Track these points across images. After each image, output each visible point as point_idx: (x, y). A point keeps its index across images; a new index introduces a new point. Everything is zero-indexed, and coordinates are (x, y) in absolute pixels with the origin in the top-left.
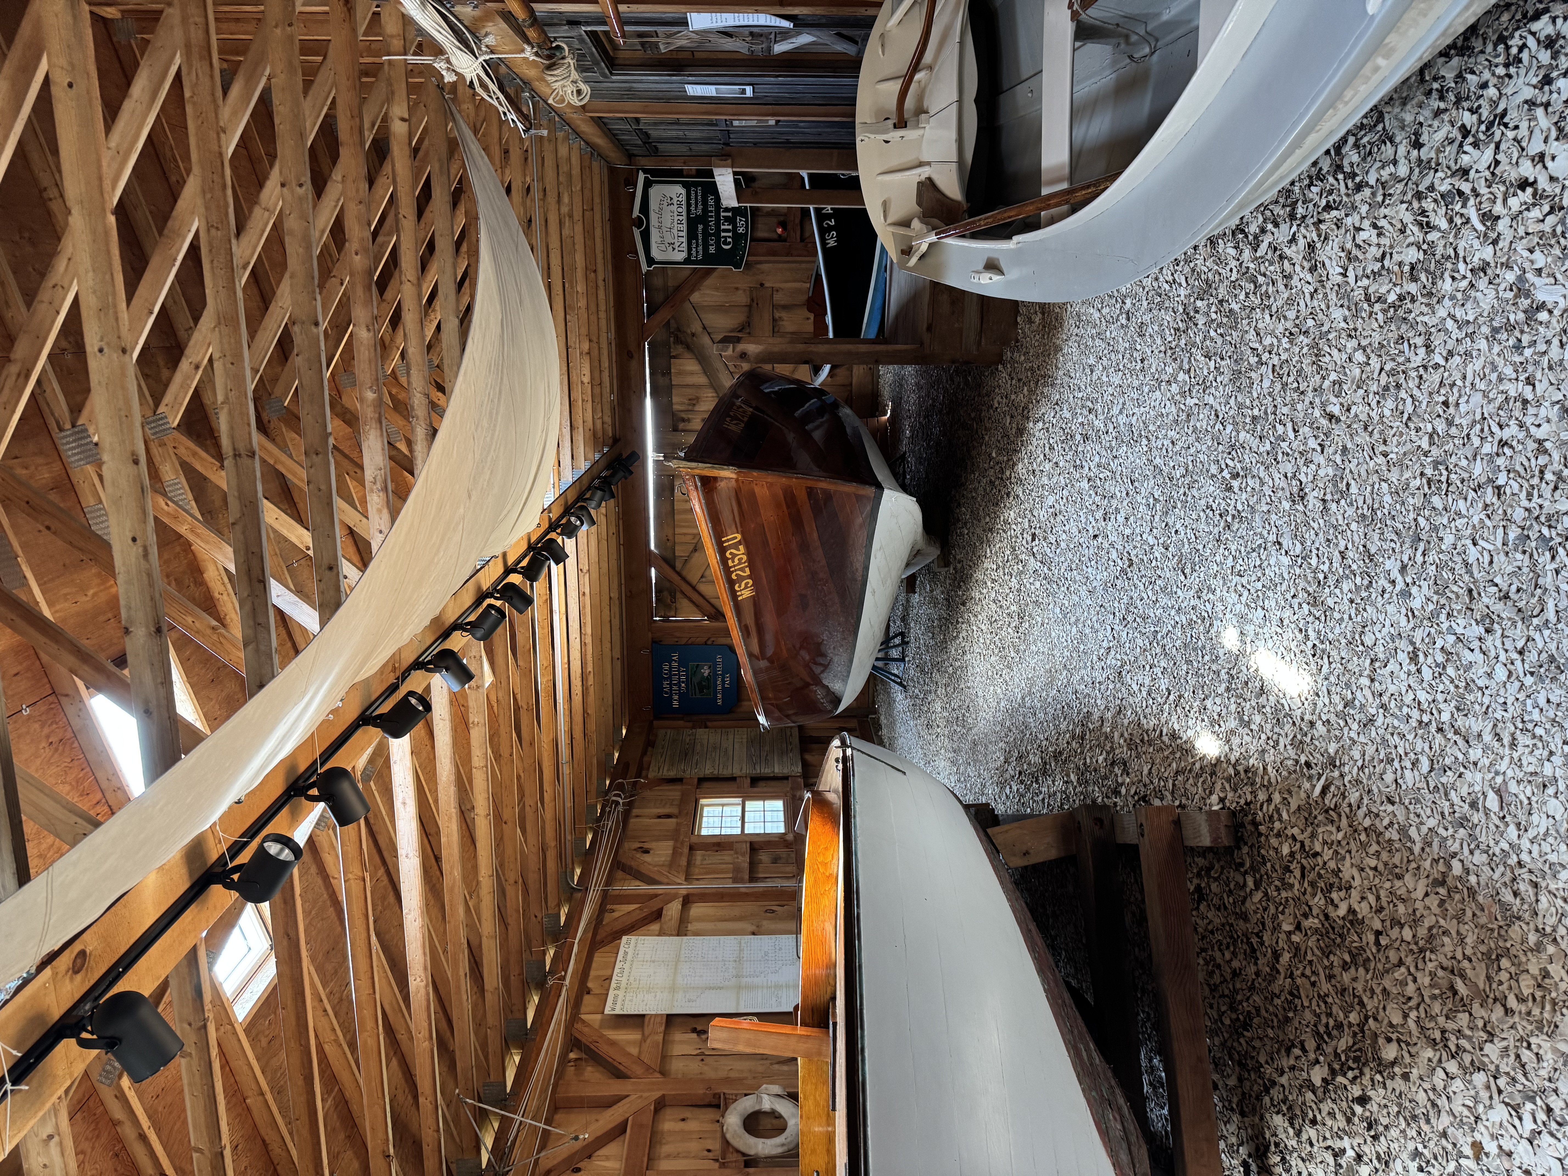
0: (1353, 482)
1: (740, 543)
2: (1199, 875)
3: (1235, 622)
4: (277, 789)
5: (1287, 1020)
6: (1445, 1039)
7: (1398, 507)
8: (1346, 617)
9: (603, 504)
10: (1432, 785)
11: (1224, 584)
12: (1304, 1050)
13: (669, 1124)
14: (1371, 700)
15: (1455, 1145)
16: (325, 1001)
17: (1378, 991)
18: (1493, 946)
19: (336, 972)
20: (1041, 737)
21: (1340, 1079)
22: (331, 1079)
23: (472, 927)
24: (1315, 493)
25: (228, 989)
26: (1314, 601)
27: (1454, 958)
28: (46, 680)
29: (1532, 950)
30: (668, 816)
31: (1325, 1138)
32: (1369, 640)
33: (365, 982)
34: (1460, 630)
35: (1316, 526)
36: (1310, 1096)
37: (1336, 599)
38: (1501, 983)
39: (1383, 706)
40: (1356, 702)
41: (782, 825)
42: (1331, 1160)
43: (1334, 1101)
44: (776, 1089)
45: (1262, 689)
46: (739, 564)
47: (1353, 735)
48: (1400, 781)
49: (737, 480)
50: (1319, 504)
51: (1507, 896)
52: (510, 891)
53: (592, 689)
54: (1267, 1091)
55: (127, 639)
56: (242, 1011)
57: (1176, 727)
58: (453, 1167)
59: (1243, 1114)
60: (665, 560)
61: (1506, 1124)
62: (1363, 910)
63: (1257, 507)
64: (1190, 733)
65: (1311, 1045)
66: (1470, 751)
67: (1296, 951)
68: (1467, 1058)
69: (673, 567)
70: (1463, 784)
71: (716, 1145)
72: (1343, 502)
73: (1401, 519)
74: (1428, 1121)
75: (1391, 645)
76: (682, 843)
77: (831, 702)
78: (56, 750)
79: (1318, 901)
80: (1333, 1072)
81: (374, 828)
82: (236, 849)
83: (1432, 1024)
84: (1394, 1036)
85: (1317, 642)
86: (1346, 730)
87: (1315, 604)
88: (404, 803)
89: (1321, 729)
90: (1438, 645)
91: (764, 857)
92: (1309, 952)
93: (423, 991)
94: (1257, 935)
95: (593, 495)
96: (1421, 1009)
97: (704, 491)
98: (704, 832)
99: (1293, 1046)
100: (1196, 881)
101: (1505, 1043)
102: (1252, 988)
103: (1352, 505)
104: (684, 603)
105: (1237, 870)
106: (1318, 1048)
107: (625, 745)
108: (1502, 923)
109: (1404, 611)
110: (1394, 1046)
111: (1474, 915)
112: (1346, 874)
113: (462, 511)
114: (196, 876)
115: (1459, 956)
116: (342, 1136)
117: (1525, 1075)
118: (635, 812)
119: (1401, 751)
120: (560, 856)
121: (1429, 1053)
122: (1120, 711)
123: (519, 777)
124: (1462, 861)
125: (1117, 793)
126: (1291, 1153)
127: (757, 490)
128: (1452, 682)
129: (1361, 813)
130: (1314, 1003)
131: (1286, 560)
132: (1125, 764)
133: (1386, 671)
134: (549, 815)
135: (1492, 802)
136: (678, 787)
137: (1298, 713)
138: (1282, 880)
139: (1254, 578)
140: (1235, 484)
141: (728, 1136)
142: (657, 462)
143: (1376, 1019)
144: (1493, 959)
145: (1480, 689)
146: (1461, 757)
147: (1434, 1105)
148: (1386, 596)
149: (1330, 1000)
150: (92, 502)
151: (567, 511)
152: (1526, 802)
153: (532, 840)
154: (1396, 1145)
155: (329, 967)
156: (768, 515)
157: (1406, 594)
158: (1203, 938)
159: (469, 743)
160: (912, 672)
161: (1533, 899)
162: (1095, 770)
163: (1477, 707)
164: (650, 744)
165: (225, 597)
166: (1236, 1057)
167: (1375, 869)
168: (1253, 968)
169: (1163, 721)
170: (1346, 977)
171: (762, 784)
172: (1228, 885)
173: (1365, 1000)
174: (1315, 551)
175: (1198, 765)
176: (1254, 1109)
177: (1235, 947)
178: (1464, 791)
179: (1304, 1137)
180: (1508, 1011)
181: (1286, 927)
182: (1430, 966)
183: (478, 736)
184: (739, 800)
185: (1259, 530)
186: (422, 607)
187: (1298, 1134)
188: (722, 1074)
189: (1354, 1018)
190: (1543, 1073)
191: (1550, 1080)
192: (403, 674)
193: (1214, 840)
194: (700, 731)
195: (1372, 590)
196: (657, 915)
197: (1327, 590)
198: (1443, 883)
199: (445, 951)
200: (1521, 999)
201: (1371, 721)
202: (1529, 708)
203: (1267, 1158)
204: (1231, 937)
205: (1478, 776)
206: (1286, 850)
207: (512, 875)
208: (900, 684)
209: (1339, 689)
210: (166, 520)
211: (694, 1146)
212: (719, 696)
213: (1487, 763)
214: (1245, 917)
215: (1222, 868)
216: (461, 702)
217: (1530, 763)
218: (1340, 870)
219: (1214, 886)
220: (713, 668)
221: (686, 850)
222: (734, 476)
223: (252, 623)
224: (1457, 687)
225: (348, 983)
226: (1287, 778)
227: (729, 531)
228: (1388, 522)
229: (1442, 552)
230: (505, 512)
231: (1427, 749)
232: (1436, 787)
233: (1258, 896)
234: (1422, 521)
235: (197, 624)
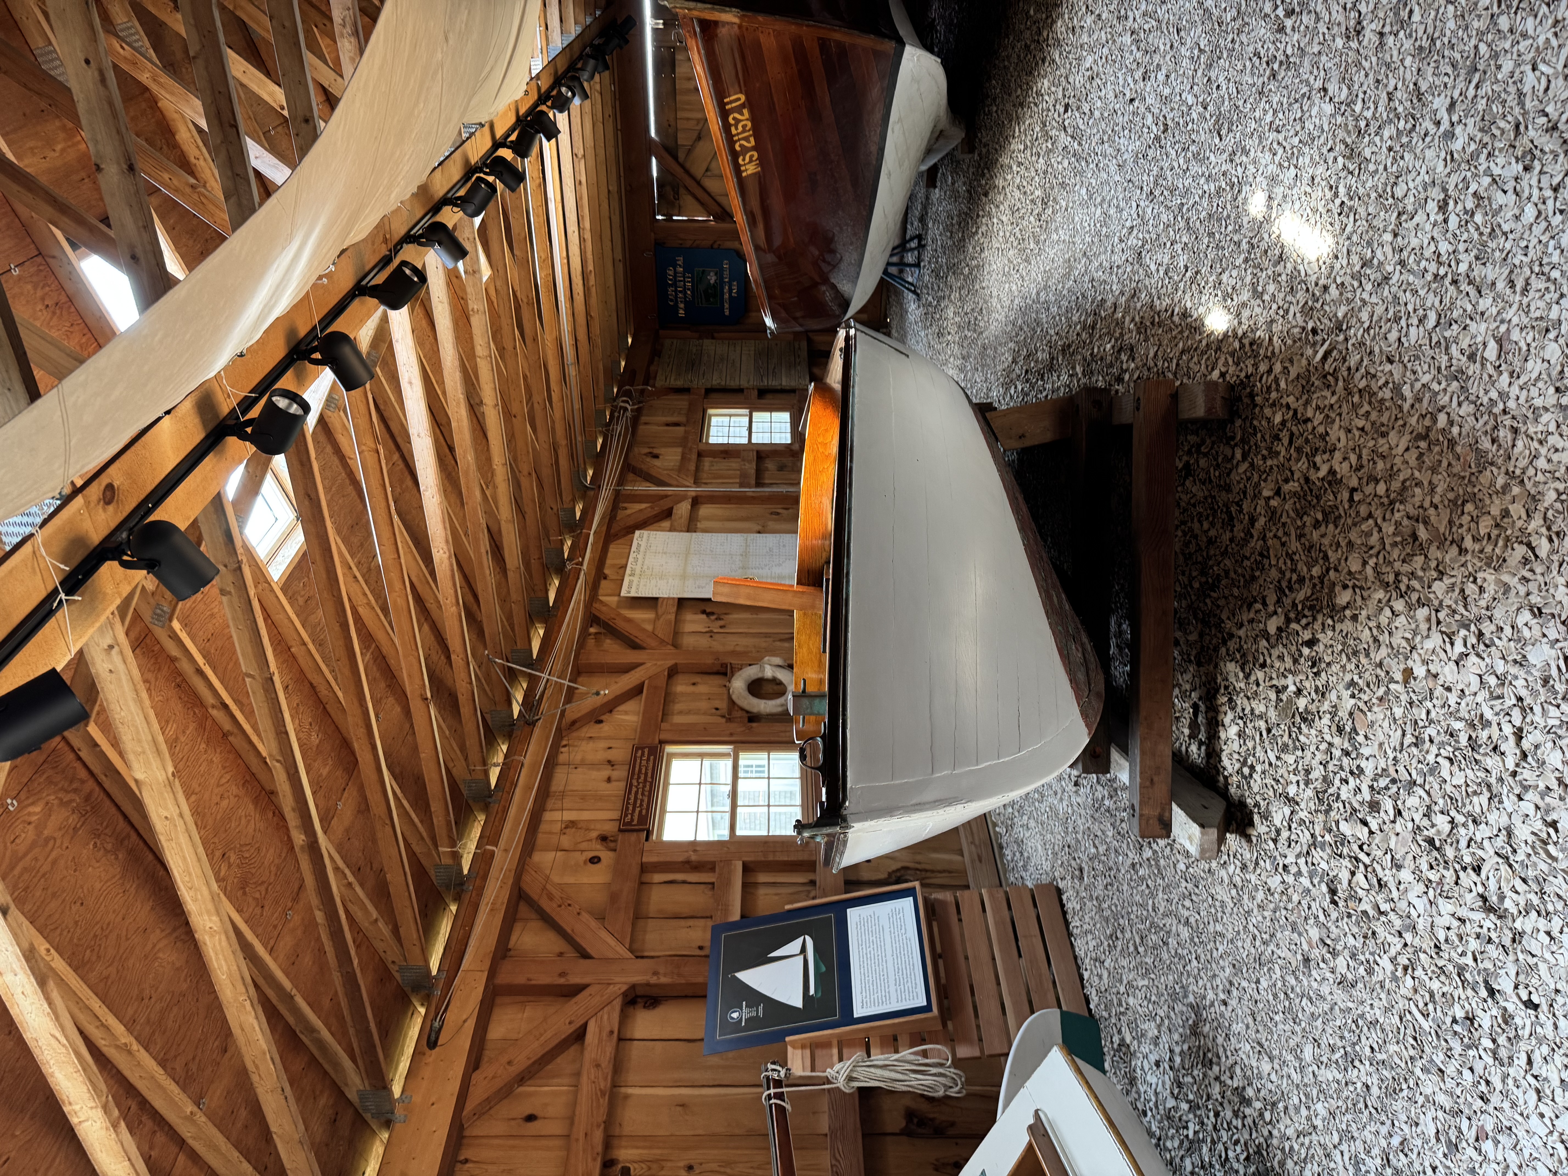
0: (1416, 9)
1: (743, 106)
2: (1189, 453)
3: (1264, 186)
4: (278, 352)
5: (1254, 578)
6: (1397, 581)
7: (1460, 33)
8: (1381, 168)
9: (597, 77)
10: (1435, 340)
11: (1260, 142)
12: (1265, 604)
13: (681, 687)
14: (1390, 256)
15: (1388, 673)
16: (354, 569)
17: (1343, 544)
18: (1461, 492)
19: (362, 545)
20: (1052, 332)
21: (1294, 626)
22: (367, 638)
23: (491, 513)
24: (1373, 26)
25: (262, 552)
26: (1351, 153)
27: (1421, 507)
28: (29, 240)
29: (1497, 493)
30: (677, 424)
31: (1271, 678)
32: (1399, 192)
33: (389, 548)
34: (1496, 171)
35: (1366, 65)
36: (1264, 643)
37: (1375, 149)
38: (1461, 526)
39: (1402, 263)
40: (1375, 261)
41: (789, 436)
42: (1273, 696)
43: (1285, 646)
44: (777, 660)
45: (1281, 256)
46: (744, 131)
47: (1365, 296)
48: (1403, 340)
49: (740, 27)
50: (1375, 39)
51: (1485, 444)
52: (525, 482)
53: (593, 290)
54: (1225, 642)
55: (99, 176)
56: (277, 571)
57: (1189, 305)
58: (487, 717)
59: (1199, 664)
60: (667, 149)
61: (1438, 649)
62: (1343, 469)
63: (1308, 49)
64: (1201, 310)
65: (1271, 599)
66: (1481, 301)
67: (1273, 515)
68: (1414, 596)
69: (675, 158)
70: (1465, 336)
71: (723, 705)
72: (1402, 33)
73: (1461, 47)
74: (1367, 655)
75: (1422, 196)
76: (691, 449)
77: (840, 305)
78: (54, 313)
79: (1303, 464)
80: (1288, 621)
81: (385, 414)
82: (247, 404)
83: (1389, 569)
84: (1350, 584)
85: (1345, 200)
86: (1359, 291)
87: (1350, 157)
88: (410, 383)
89: (1334, 292)
90: (1471, 190)
91: (770, 465)
92: (1284, 515)
93: (446, 562)
94: (1237, 504)
95: (585, 64)
96: (1381, 557)
97: (703, 39)
98: (712, 440)
99: (1256, 601)
100: (1185, 458)
101: (1453, 580)
102: (1225, 553)
103: (1411, 35)
104: (688, 201)
105: (1228, 443)
106: (1278, 601)
107: (631, 353)
108: (1474, 470)
109: (1443, 154)
110: (1349, 592)
111: (1449, 464)
112: (1332, 438)
113: (439, 56)
114: (211, 426)
115: (1427, 504)
116: (383, 685)
117: (1465, 607)
118: (644, 419)
119: (1410, 308)
120: (572, 456)
121: (1380, 594)
122: (1133, 296)
123: (525, 377)
124: (1448, 414)
125: (1119, 380)
126: (1238, 694)
127: (763, 39)
128: (1478, 229)
129: (1358, 375)
130: (1281, 561)
131: (1328, 108)
132: (1132, 350)
133: (1411, 225)
134: (558, 414)
135: (1491, 352)
136: (685, 397)
137: (1313, 278)
138: (1269, 449)
139: (1292, 133)
140: (1289, 23)
141: (734, 697)
142: (655, 31)
143: (1336, 570)
144: (1457, 505)
145: (1505, 234)
146: (1469, 308)
147: (1376, 640)
148: (1428, 139)
149: (1297, 557)
150: (41, 44)
151: (557, 82)
152: (1525, 348)
153: (543, 436)
154: (1335, 679)
155: (355, 540)
156: (775, 72)
157: (1450, 135)
158: (1185, 510)
159: (471, 338)
160: (927, 278)
161: (1510, 444)
162: (1102, 359)
163: (1497, 254)
164: (656, 353)
165: (202, 162)
166: (1201, 615)
167: (1362, 429)
168: (1228, 535)
169: (1176, 300)
170: (1316, 535)
171: (769, 396)
172: (1216, 459)
173: (1330, 553)
174: (1361, 95)
175: (1204, 343)
176: (1210, 659)
177: (1214, 517)
178: (1464, 345)
179: (1253, 678)
180: (1462, 551)
181: (1266, 493)
182: (1397, 516)
183: (480, 324)
184: (746, 411)
185: (1305, 77)
186: (406, 168)
187: (1247, 677)
188: (730, 648)
189: (1316, 571)
190: (1483, 603)
191: (1487, 609)
192: (395, 246)
193: (1209, 410)
194: (707, 342)
195: (1414, 134)
196: (668, 514)
197: (1367, 139)
198: (1425, 437)
199: (466, 534)
200: (1475, 539)
201: (1386, 279)
202: (1550, 249)
203: (1215, 698)
204: (1212, 509)
205: (1483, 326)
206: (1278, 419)
207: (525, 468)
208: (914, 292)
209: (1359, 248)
210: (124, 66)
211: (703, 705)
212: (726, 306)
213: (1495, 312)
214: (1228, 488)
215: (1213, 443)
216: (460, 294)
217: (1538, 307)
218: (1327, 434)
219: (1203, 462)
220: (720, 275)
221: (694, 457)
222: (736, 20)
223: (230, 173)
224: (1481, 234)
225: (375, 556)
226: (1291, 347)
227: (731, 91)
228: (1446, 53)
229: (1497, 81)
230: (488, 69)
231: (1437, 304)
232: (1438, 342)
233: (1244, 467)
234: (1483, 48)
235: (175, 182)
